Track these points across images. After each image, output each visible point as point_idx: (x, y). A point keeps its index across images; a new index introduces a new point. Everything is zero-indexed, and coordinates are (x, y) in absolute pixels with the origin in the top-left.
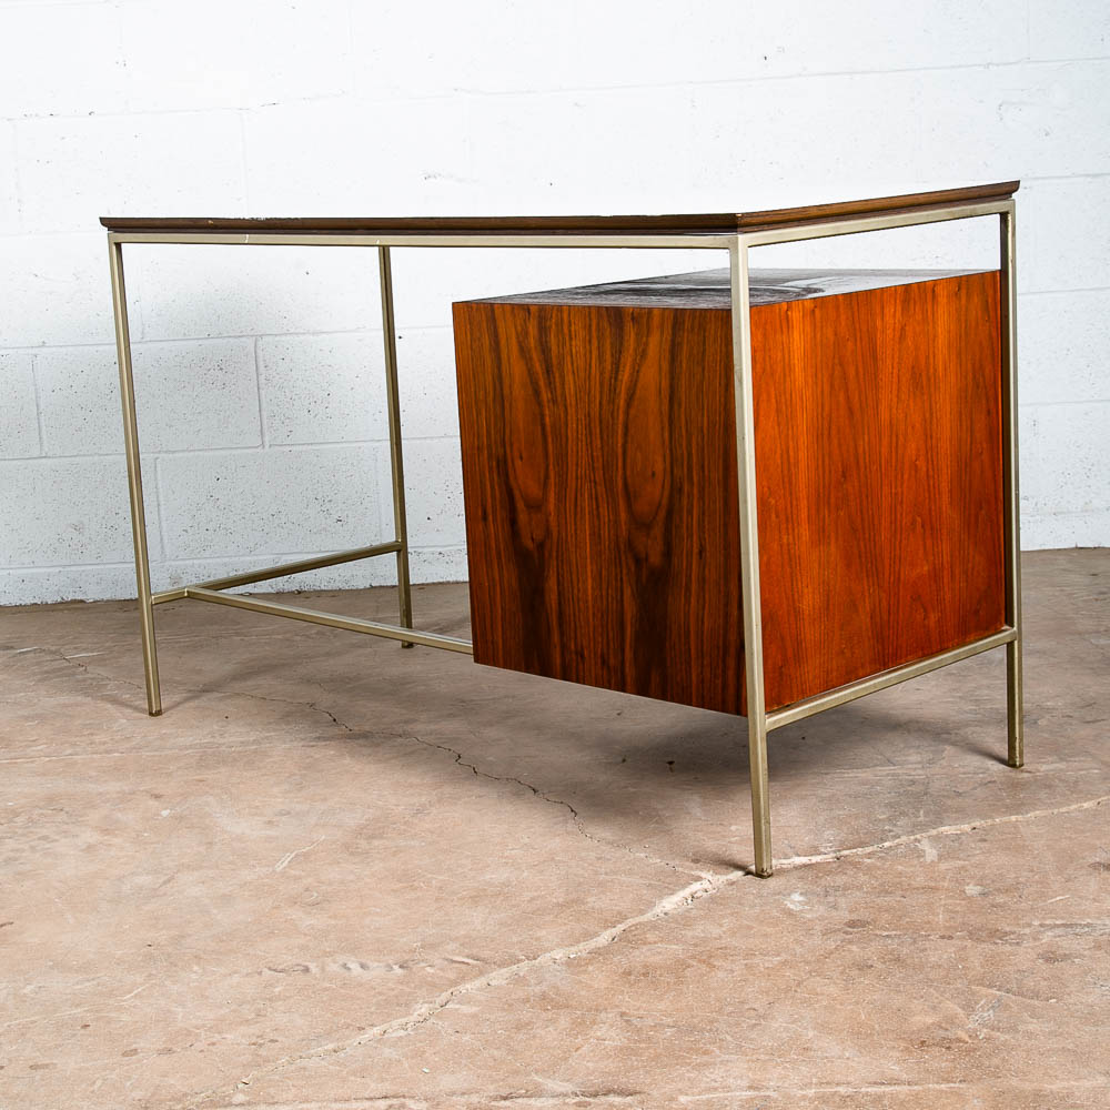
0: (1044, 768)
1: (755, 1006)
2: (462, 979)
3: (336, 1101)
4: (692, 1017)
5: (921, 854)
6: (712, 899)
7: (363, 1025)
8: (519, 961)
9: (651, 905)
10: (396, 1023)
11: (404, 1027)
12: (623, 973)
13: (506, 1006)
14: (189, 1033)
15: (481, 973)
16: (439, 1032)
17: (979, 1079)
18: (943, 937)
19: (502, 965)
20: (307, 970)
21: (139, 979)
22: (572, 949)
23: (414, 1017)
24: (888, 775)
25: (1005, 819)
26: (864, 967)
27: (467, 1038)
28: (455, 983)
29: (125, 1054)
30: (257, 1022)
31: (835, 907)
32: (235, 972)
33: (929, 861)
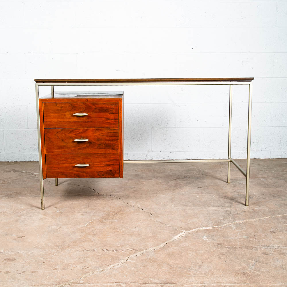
0: (256, 208)
1: (199, 263)
2: (130, 254)
3: (104, 283)
4: (185, 265)
5: (232, 228)
6: (186, 237)
7: (109, 264)
8: (143, 250)
9: (172, 238)
10: (116, 264)
11: (118, 265)
12: (168, 254)
13: (141, 261)
14: (68, 265)
15: (135, 253)
16: (127, 267)
17: (253, 283)
18: (239, 248)
19: (139, 251)
20: (94, 250)
21: (55, 251)
22: (155, 248)
23: (120, 263)
24: (221, 209)
25: (249, 220)
26: (223, 254)
27: (133, 269)
28: (128, 255)
29: (53, 270)
30: (84, 263)
31: (214, 240)
32: (78, 250)
33: (234, 229)
